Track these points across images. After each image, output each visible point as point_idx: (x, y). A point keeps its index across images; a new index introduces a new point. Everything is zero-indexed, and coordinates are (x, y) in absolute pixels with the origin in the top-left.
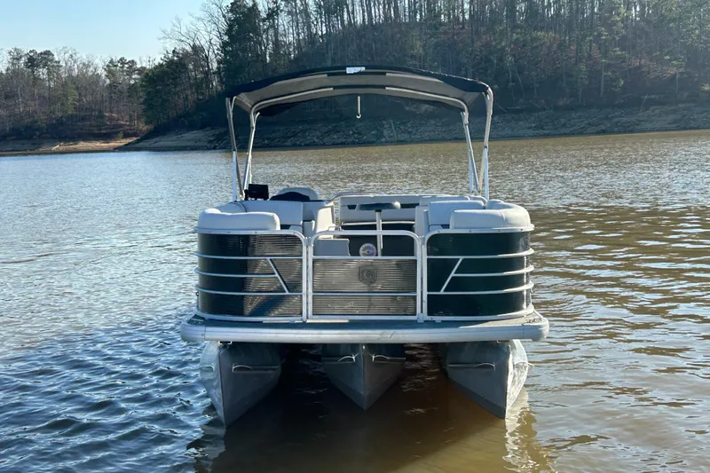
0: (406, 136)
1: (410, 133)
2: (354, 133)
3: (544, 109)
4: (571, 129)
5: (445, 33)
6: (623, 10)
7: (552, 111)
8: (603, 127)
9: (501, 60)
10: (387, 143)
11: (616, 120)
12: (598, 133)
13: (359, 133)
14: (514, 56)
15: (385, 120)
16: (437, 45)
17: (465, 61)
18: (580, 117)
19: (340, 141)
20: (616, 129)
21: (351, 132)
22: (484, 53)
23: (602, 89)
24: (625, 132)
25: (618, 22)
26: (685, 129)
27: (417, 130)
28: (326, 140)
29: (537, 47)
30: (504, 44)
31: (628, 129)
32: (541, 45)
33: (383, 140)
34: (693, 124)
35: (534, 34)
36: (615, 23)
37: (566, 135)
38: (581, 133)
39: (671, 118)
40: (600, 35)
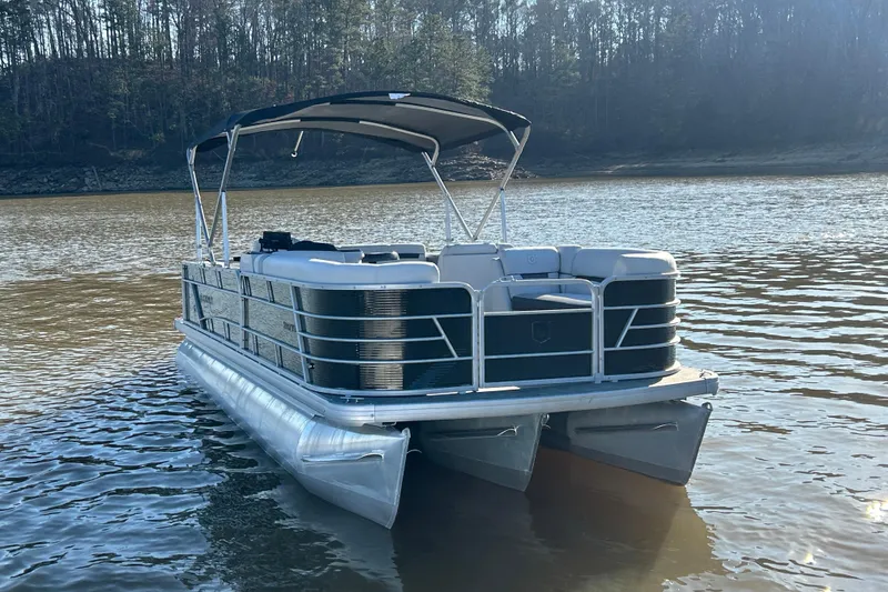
0: (111, 185)
1: (116, 181)
2: (49, 181)
3: (264, 159)
4: (294, 180)
5: (152, 72)
6: (341, 60)
7: (272, 162)
8: (326, 179)
9: (216, 104)
10: (90, 192)
11: (338, 171)
12: (321, 185)
13: (56, 181)
14: (229, 101)
15: (85, 166)
16: (144, 86)
17: (177, 104)
18: (302, 168)
19: (32, 190)
20: (338, 182)
21: (45, 180)
22: (197, 97)
23: (323, 141)
24: (347, 184)
25: (335, 71)
26: (404, 182)
27: (125, 179)
28: (15, 188)
29: (255, 93)
30: (219, 87)
31: (351, 181)
32: (260, 90)
33: (85, 189)
34: (411, 177)
35: (250, 78)
36: (334, 71)
37: (288, 186)
38: (303, 185)
39: (390, 171)
40: (318, 84)
